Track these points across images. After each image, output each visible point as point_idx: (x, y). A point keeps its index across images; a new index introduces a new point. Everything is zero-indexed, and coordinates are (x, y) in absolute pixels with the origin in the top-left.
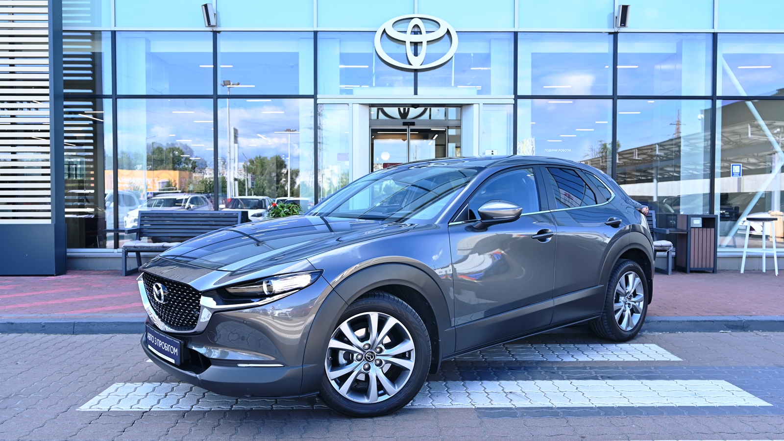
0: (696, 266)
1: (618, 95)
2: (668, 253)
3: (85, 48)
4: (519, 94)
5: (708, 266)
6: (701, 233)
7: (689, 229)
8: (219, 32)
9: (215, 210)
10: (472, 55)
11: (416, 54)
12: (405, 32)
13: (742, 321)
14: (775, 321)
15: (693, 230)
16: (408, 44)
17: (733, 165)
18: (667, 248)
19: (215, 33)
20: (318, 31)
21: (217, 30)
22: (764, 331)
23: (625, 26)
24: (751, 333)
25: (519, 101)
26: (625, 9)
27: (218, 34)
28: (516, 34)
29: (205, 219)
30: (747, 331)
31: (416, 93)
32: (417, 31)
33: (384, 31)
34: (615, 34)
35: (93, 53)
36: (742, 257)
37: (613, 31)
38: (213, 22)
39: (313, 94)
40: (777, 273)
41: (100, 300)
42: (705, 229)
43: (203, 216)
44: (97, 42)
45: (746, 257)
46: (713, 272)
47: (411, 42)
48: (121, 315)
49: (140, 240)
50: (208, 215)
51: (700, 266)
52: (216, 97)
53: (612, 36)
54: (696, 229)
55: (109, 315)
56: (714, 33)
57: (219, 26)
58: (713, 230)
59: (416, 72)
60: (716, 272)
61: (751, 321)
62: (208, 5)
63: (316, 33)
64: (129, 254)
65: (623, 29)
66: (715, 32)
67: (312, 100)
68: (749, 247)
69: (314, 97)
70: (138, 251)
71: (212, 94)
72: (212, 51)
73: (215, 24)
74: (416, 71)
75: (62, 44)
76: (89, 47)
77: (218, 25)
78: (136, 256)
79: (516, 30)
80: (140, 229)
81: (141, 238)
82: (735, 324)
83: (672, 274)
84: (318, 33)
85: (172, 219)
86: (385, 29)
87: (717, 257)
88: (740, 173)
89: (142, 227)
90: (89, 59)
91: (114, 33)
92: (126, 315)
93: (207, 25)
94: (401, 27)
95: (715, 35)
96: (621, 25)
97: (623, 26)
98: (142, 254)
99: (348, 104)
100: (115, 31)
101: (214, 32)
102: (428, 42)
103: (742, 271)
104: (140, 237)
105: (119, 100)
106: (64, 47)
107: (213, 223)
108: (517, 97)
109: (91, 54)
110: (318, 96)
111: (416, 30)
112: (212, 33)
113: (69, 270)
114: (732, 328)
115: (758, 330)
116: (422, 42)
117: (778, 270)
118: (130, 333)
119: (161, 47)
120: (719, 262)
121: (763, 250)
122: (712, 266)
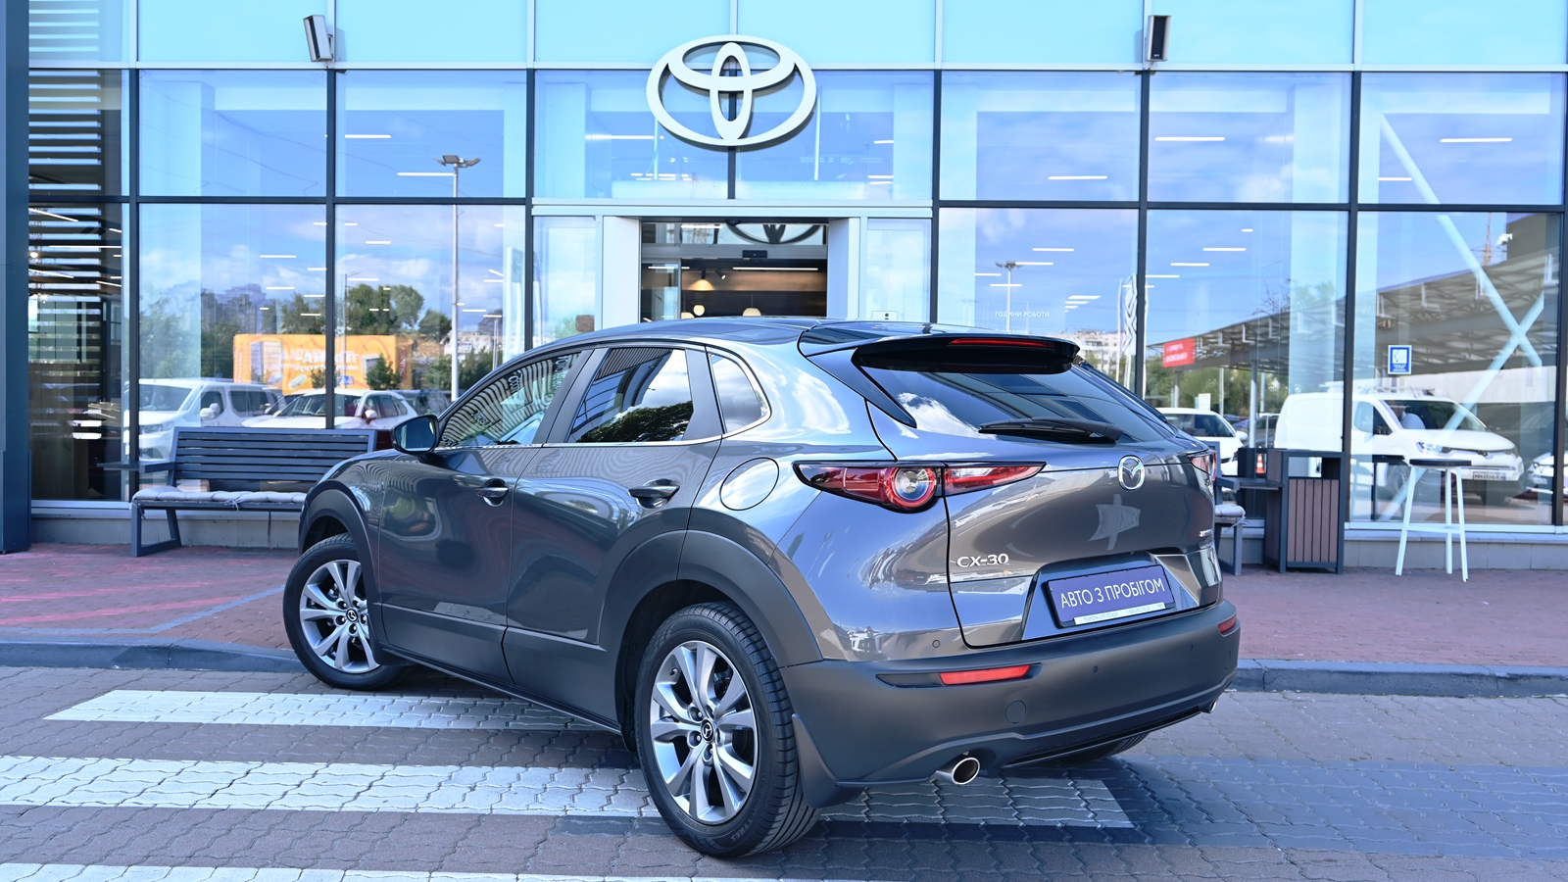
0: (1299, 559)
1: (1149, 200)
2: (1235, 528)
3: (87, 101)
4: (943, 197)
5: (1325, 558)
6: (1309, 489)
7: (1285, 482)
8: (343, 71)
9: (327, 428)
10: (848, 118)
11: (732, 116)
12: (709, 71)
13: (1261, 669)
14: (1328, 672)
15: (1292, 483)
16: (714, 95)
17: (1392, 349)
18: (1232, 519)
19: (332, 74)
20: (534, 70)
21: (336, 68)
22: (1304, 690)
23: (1161, 57)
24: (1278, 694)
25: (942, 210)
26: (1160, 23)
27: (338, 75)
28: (938, 73)
29: (303, 446)
30: (1269, 691)
31: (731, 195)
32: (731, 68)
33: (667, 71)
34: (1145, 75)
35: (103, 111)
36: (1398, 542)
37: (1141, 69)
38: (325, 52)
39: (524, 196)
40: (1465, 576)
41: (45, 602)
42: (1327, 482)
43: (300, 439)
44: (109, 90)
45: (1407, 542)
46: (1336, 572)
47: (720, 92)
48: (56, 631)
49: (175, 485)
50: (310, 439)
51: (1307, 559)
52: (332, 201)
53: (1139, 77)
54: (1300, 481)
55: (33, 631)
56: (1353, 73)
57: (340, 60)
58: (1335, 483)
59: (732, 153)
60: (1342, 572)
61: (1279, 670)
62: (315, 19)
63: (531, 73)
64: (147, 512)
65: (1159, 65)
66: (1357, 69)
67: (522, 209)
68: (1414, 519)
69: (526, 202)
70: (171, 508)
71: (325, 195)
72: (325, 108)
73: (329, 57)
74: (732, 150)
75: (27, 93)
76: (95, 99)
77: (338, 56)
78: (166, 518)
79: (938, 67)
80: (177, 463)
81: (178, 482)
82: (1246, 676)
83: (1243, 574)
84: (536, 73)
85: (238, 444)
86: (667, 66)
87: (1343, 541)
88: (1407, 364)
89: (182, 459)
90: (95, 124)
91: (135, 74)
92: (65, 632)
93: (315, 58)
94: (700, 61)
95: (1356, 76)
96: (1152, 57)
97: (1157, 58)
98: (179, 513)
99: (594, 217)
100: (137, 70)
101: (328, 70)
102: (754, 91)
103: (1399, 571)
104: (175, 479)
105: (143, 207)
106: (31, 99)
107: (319, 454)
108: (938, 204)
109: (100, 113)
110: (534, 201)
111: (732, 66)
112: (326, 72)
113: (36, 542)
114: (1240, 684)
115: (1294, 689)
116: (742, 92)
117: (1469, 570)
118: (60, 667)
119: (234, 99)
120: (1347, 549)
121: (1447, 528)
122: (1333, 559)
